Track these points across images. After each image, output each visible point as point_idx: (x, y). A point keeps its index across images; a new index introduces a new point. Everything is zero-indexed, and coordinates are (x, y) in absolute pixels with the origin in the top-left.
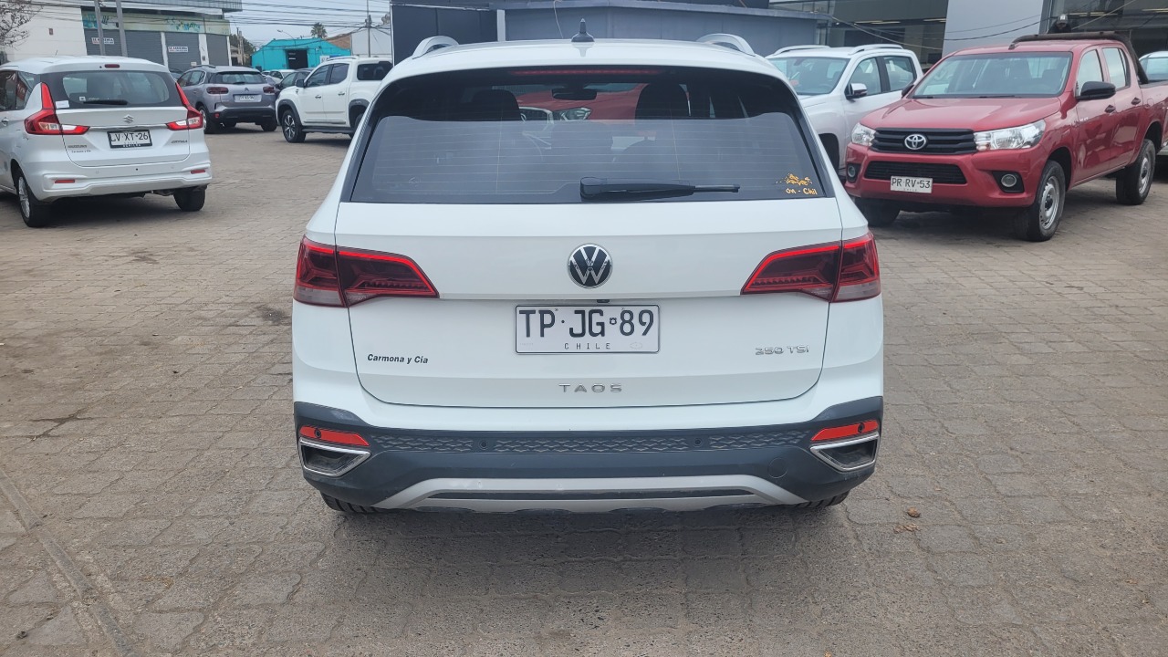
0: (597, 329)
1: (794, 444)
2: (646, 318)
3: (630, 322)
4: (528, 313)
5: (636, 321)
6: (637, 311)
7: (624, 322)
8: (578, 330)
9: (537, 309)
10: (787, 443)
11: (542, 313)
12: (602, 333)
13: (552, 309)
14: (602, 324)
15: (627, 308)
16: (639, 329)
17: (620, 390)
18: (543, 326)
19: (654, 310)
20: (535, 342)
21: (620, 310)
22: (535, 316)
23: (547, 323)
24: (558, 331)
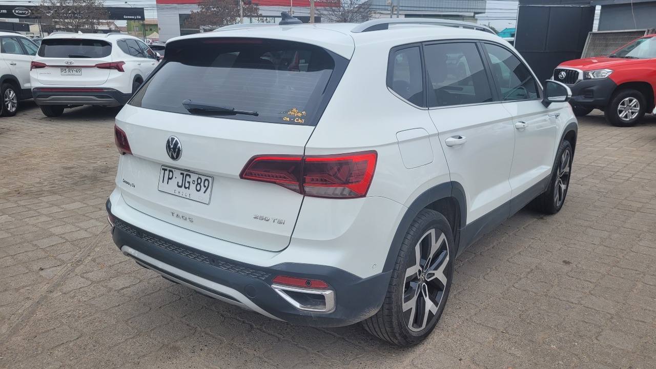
0: (187, 185)
1: (261, 279)
2: (206, 183)
3: (200, 184)
4: (165, 170)
5: (202, 184)
6: (203, 178)
7: (198, 184)
8: (180, 184)
9: (168, 169)
10: (258, 277)
11: (170, 171)
12: (189, 188)
13: (173, 170)
14: (189, 182)
15: (200, 176)
16: (203, 189)
17: (192, 222)
18: (169, 179)
19: (210, 179)
20: (165, 187)
21: (197, 176)
22: (167, 173)
23: (170, 177)
24: (173, 182)
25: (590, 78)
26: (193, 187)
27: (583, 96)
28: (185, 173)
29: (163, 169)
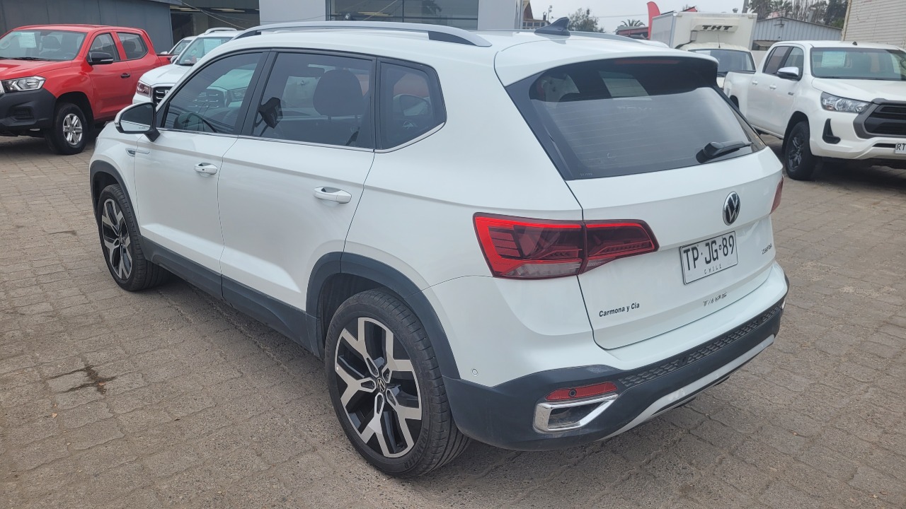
0: (715, 255)
2: (732, 240)
3: (726, 246)
4: (687, 251)
5: (728, 245)
6: (728, 237)
7: (724, 247)
8: (708, 259)
9: (690, 247)
11: (693, 249)
12: (717, 257)
13: (696, 246)
14: (716, 251)
15: (724, 237)
16: (730, 249)
17: (726, 296)
18: (695, 259)
19: (733, 235)
20: (693, 273)
21: (721, 238)
22: (690, 253)
23: (696, 256)
24: (701, 261)
25: (17, 91)
26: (720, 253)
27: (13, 117)
28: (710, 242)
29: (685, 252)
